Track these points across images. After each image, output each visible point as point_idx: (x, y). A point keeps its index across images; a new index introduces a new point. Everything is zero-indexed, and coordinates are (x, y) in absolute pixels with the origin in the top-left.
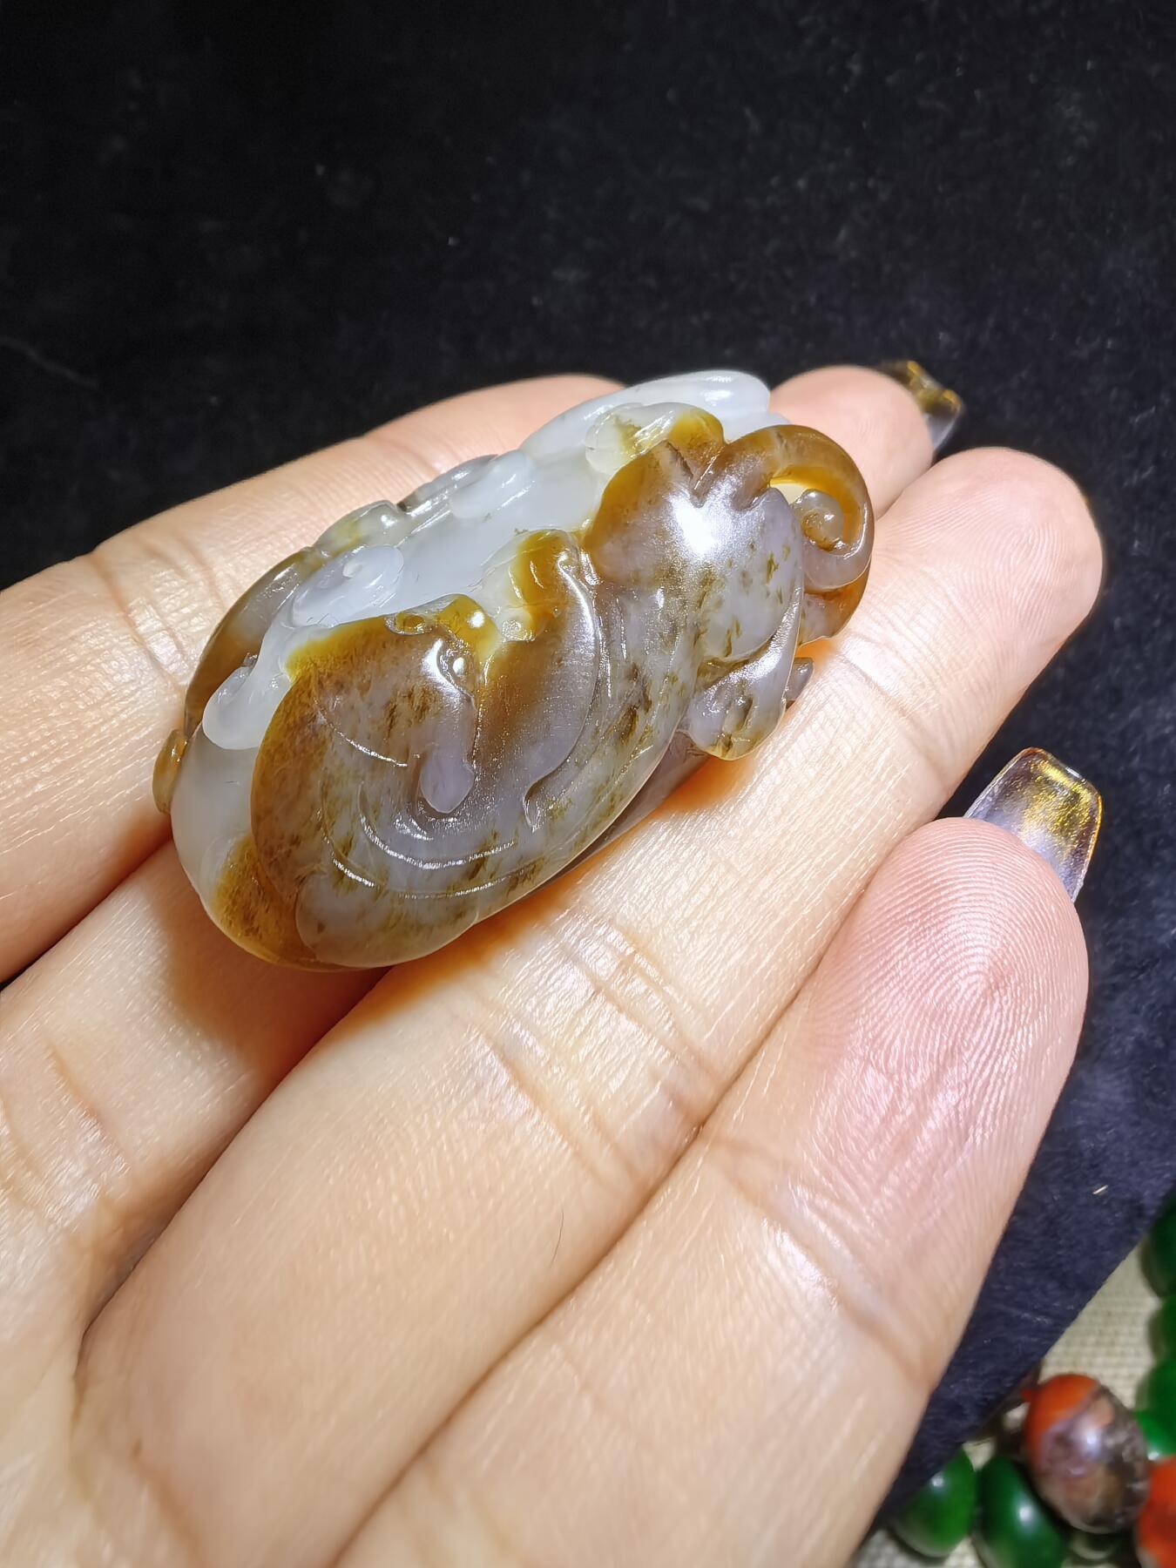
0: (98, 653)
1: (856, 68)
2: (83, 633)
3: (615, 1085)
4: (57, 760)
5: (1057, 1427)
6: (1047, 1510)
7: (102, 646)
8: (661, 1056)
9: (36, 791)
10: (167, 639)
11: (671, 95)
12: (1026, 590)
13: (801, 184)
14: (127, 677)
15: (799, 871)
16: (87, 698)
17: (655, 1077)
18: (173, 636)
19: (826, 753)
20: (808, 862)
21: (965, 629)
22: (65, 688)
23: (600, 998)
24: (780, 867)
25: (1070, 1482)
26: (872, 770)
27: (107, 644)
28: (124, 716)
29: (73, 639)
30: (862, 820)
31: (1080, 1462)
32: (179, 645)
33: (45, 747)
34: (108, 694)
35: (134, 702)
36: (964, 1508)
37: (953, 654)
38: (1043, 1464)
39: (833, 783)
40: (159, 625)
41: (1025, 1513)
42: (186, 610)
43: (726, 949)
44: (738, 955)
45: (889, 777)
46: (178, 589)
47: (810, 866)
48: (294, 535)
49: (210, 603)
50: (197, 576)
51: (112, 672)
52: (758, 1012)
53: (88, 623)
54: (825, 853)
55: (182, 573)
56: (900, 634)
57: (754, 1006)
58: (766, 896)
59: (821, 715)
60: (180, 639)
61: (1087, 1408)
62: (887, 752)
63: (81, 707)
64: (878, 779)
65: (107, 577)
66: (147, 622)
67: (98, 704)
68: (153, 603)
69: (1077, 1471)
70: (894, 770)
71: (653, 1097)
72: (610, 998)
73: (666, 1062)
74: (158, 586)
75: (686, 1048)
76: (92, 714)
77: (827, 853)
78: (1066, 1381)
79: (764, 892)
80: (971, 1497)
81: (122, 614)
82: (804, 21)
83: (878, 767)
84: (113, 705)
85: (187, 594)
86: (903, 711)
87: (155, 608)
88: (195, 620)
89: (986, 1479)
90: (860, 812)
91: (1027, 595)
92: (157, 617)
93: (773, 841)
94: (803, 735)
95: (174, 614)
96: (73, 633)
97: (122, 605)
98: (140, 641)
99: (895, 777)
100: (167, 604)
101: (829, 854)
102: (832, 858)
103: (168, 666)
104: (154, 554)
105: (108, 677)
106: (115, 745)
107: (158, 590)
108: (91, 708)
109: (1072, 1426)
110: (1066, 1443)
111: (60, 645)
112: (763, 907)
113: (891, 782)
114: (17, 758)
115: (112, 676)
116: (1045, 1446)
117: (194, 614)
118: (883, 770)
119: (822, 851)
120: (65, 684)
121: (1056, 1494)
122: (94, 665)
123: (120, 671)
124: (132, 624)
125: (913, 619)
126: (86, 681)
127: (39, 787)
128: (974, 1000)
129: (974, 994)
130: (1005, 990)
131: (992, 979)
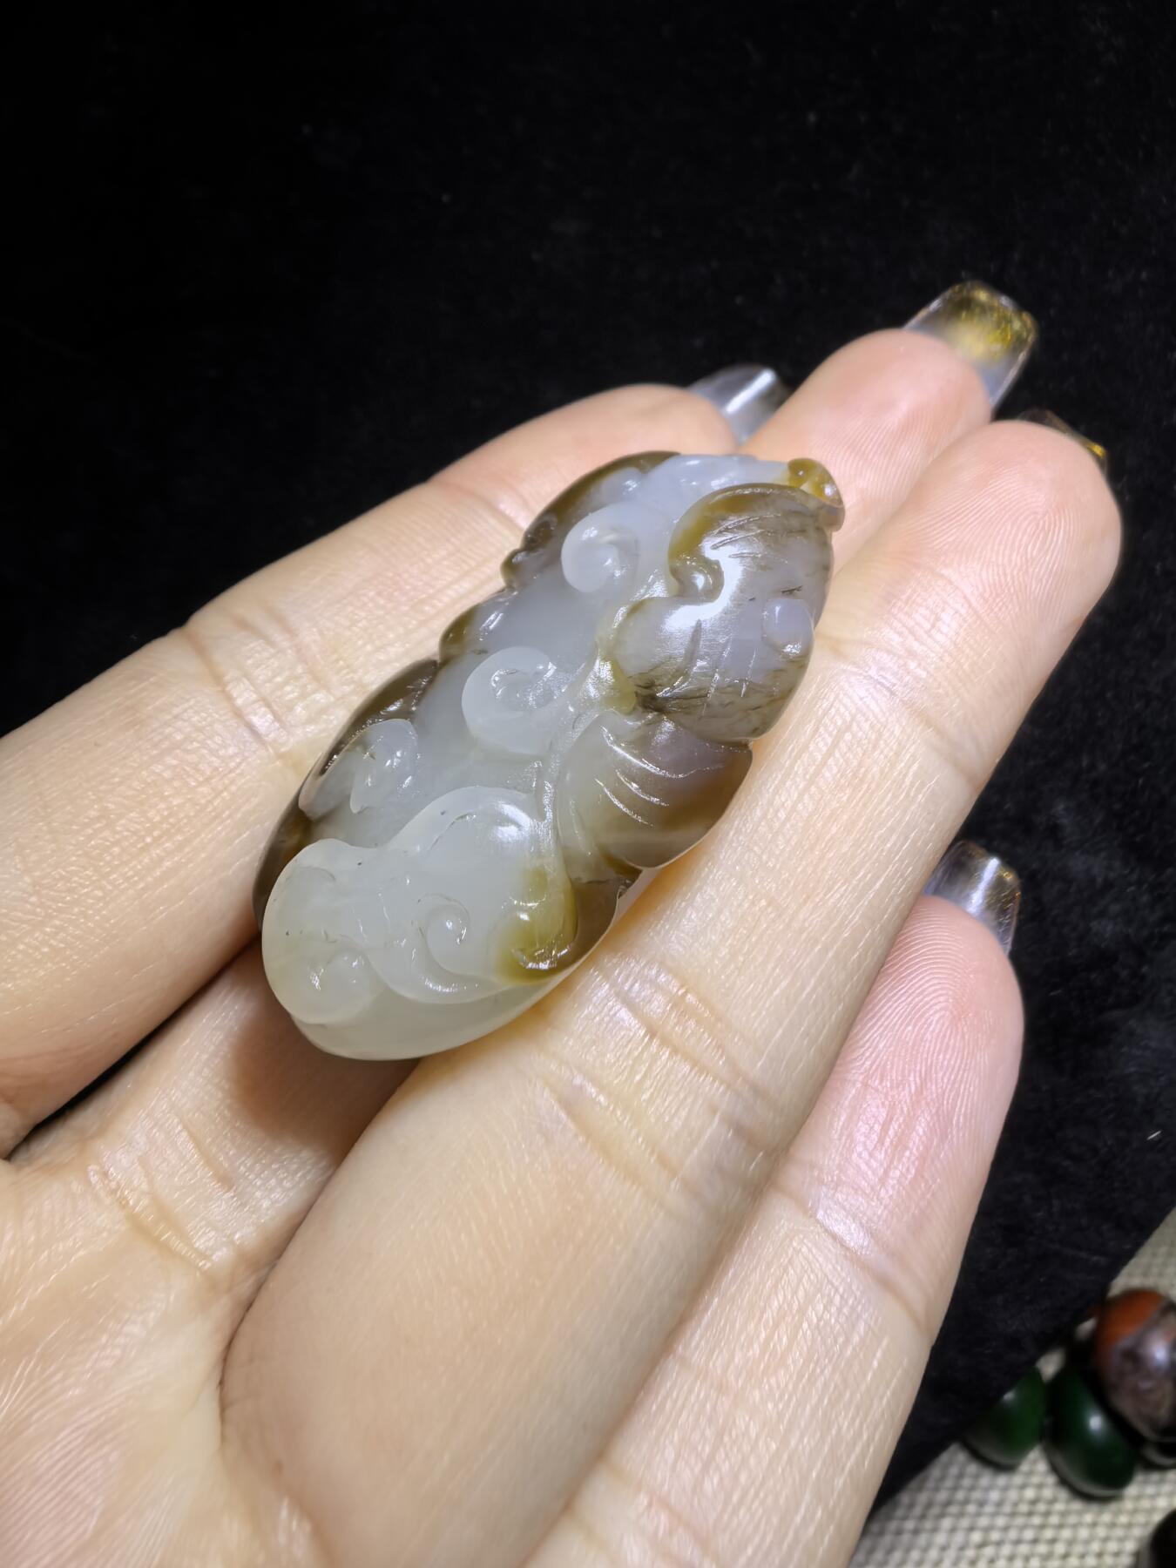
0: (200, 730)
2: (185, 710)
3: (677, 1123)
4: (179, 838)
5: (1125, 1341)
6: (1115, 1418)
7: (204, 723)
8: (717, 1089)
9: (164, 869)
10: (263, 709)
12: (1044, 582)
14: (231, 751)
15: (838, 896)
16: (197, 776)
17: (713, 1110)
18: (268, 706)
19: (855, 775)
20: (844, 888)
21: (986, 631)
22: (175, 767)
23: (656, 1042)
24: (818, 894)
25: (1136, 1393)
26: (901, 787)
27: (209, 719)
28: (233, 788)
29: (176, 717)
30: (894, 837)
31: (1149, 1375)
32: (274, 713)
33: (165, 826)
34: (216, 769)
35: (241, 774)
36: (1035, 1419)
37: (975, 658)
38: (1111, 1375)
39: (865, 805)
40: (254, 696)
41: (1096, 1422)
42: (278, 679)
43: (771, 981)
44: (783, 984)
45: (918, 791)
46: (268, 659)
47: (845, 890)
48: (372, 594)
49: (300, 669)
50: (286, 644)
51: (217, 747)
52: (808, 1035)
53: (188, 700)
54: (860, 876)
55: (270, 642)
56: (922, 643)
57: (802, 1029)
58: (807, 925)
59: (848, 736)
60: (275, 708)
61: (1155, 1324)
62: (915, 767)
63: (193, 784)
64: (907, 795)
65: (201, 651)
66: (243, 695)
67: (208, 780)
68: (247, 676)
69: (1146, 1385)
70: (923, 784)
71: (713, 1128)
72: (665, 1042)
73: (724, 1093)
74: (249, 658)
75: (741, 1078)
76: (204, 790)
77: (864, 875)
78: (1135, 1297)
79: (805, 920)
80: (1042, 1408)
81: (220, 689)
83: (908, 781)
84: (221, 779)
85: (276, 664)
86: (929, 723)
87: (248, 680)
88: (288, 688)
89: (1055, 1390)
90: (892, 830)
91: (1045, 586)
92: (252, 688)
93: (809, 870)
94: (832, 758)
95: (268, 685)
96: (176, 711)
97: (218, 679)
98: (238, 714)
99: (925, 790)
100: (261, 674)
101: (865, 876)
102: (868, 878)
103: (267, 735)
104: (244, 625)
105: (213, 752)
106: (230, 816)
107: (250, 662)
108: (200, 784)
109: (1141, 1341)
110: (1134, 1357)
111: (167, 724)
112: (804, 936)
113: (920, 796)
114: (143, 838)
115: (218, 750)
116: (1113, 1360)
117: (286, 683)
118: (912, 784)
119: (857, 874)
120: (175, 762)
121: (1125, 1405)
122: (198, 742)
123: (225, 746)
124: (229, 698)
125: (933, 626)
126: (193, 758)
127: (168, 864)
128: (944, 1029)
129: (943, 1025)
130: (966, 1021)
131: (955, 1013)
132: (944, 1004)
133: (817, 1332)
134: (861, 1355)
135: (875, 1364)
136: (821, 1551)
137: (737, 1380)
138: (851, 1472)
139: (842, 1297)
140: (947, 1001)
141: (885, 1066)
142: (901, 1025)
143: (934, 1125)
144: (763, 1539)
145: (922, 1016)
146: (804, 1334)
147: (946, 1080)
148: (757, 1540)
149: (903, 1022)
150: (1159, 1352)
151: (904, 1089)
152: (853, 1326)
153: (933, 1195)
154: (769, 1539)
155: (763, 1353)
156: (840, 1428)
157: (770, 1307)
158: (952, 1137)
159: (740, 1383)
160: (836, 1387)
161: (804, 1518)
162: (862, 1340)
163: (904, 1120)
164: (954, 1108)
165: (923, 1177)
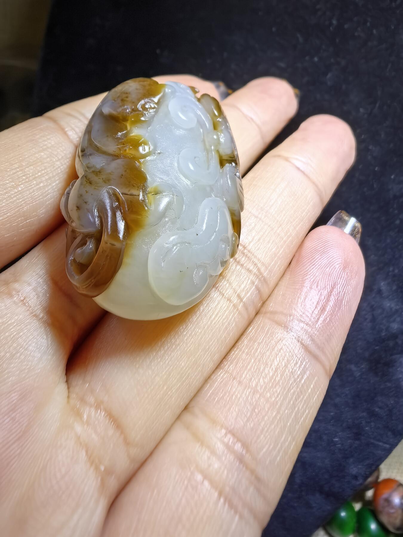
1: (335, 22)
5: (385, 495)
6: (381, 525)
11: (274, 29)
13: (316, 59)
14: (68, 152)
17: (254, 283)
25: (389, 514)
31: (393, 507)
36: (352, 524)
38: (380, 508)
41: (373, 526)
46: (81, 126)
55: (81, 121)
61: (395, 490)
65: (55, 121)
68: (74, 129)
69: (392, 511)
71: (253, 290)
78: (388, 481)
80: (355, 520)
82: (318, 7)
89: (359, 514)
97: (63, 129)
104: (69, 115)
107: (74, 125)
109: (390, 495)
110: (388, 501)
116: (381, 502)
121: (384, 519)
123: (66, 150)
128: (340, 271)
129: (340, 269)
130: (348, 268)
131: (345, 265)
132: (341, 262)
133: (291, 374)
134: (307, 383)
135: (312, 386)
136: (290, 451)
137: (261, 389)
138: (301, 424)
139: (301, 362)
140: (342, 261)
141: (318, 282)
142: (324, 268)
143: (336, 303)
144: (269, 447)
145: (333, 265)
146: (287, 375)
147: (341, 288)
148: (267, 446)
149: (325, 267)
150: (396, 500)
151: (325, 290)
152: (305, 373)
153: (335, 328)
154: (271, 447)
155: (271, 380)
156: (298, 408)
157: (274, 364)
158: (342, 308)
159: (262, 391)
160: (298, 393)
161: (284, 440)
162: (308, 377)
163: (326, 301)
164: (343, 298)
165: (332, 321)
